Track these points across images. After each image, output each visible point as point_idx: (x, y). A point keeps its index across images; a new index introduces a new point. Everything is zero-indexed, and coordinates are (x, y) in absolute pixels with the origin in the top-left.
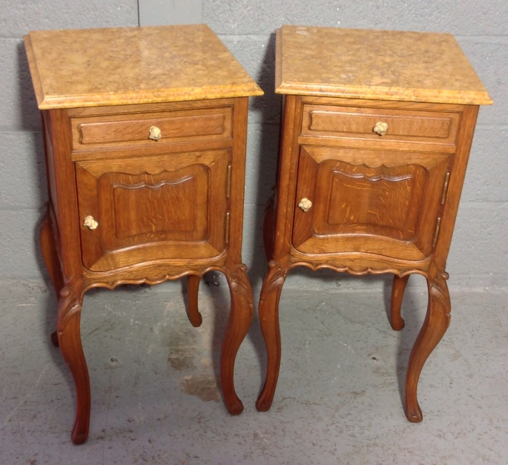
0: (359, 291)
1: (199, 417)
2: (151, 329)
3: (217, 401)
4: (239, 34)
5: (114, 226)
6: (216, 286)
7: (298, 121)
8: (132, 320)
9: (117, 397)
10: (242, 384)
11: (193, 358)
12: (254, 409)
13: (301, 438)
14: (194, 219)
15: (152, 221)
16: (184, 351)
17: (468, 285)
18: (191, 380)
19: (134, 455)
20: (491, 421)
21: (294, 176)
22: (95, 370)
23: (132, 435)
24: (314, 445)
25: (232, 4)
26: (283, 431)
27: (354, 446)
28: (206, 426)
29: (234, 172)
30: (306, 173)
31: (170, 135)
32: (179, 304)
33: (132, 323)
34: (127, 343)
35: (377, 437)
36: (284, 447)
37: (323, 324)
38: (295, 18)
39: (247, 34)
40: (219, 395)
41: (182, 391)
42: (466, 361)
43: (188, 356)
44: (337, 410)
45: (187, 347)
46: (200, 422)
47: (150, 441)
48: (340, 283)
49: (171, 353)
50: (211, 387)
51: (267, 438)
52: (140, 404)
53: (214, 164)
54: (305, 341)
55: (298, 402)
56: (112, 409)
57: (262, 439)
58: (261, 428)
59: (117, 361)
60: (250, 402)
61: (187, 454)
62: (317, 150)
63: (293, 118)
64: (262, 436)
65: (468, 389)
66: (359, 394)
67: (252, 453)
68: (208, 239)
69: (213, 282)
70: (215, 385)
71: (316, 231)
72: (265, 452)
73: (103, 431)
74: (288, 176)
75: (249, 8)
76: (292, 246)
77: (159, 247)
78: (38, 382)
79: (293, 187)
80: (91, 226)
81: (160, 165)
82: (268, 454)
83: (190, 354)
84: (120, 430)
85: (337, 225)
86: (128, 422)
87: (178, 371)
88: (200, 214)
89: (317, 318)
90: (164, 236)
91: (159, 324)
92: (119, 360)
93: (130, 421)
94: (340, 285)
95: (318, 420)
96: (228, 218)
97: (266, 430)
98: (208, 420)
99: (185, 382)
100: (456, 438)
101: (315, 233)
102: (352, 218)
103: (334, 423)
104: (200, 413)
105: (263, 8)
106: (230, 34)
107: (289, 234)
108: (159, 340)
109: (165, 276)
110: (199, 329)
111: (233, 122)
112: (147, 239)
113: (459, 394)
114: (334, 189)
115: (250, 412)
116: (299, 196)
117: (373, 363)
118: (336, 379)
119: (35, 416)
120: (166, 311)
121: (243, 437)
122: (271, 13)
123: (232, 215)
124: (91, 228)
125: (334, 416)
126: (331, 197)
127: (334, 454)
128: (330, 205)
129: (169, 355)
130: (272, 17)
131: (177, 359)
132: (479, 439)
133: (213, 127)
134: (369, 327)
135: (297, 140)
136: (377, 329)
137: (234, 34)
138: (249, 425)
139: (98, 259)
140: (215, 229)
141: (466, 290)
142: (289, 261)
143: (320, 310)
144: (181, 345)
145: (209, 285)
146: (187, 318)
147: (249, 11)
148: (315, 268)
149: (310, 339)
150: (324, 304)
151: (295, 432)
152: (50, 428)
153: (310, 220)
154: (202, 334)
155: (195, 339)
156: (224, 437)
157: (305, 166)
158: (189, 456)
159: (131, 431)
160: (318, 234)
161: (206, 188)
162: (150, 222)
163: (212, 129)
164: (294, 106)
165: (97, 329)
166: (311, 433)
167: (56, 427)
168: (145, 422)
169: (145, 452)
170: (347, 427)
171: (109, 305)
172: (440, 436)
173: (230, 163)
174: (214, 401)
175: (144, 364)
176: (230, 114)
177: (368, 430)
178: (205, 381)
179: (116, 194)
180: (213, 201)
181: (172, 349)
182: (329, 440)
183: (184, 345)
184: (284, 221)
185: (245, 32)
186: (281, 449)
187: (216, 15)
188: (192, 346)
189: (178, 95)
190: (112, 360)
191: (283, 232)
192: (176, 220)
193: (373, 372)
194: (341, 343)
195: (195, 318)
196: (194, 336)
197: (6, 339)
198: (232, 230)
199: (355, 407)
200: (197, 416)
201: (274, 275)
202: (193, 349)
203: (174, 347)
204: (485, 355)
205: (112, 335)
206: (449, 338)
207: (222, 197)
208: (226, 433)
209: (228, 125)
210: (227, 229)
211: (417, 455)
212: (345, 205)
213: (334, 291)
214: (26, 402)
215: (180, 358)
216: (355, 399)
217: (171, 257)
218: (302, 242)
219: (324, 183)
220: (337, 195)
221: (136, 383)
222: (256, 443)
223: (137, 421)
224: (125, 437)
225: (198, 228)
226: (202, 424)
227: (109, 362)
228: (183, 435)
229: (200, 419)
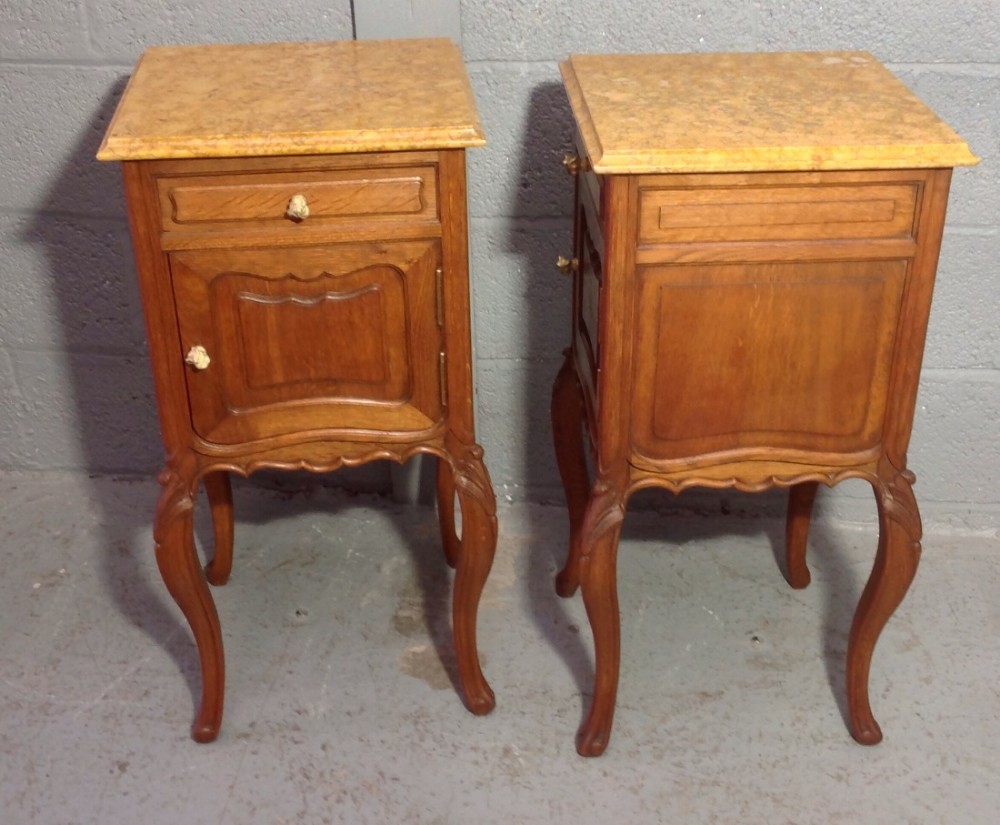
1: (418, 714)
2: (378, 568)
4: (530, 61)
5: (244, 367)
8: (350, 551)
9: (290, 672)
10: (508, 666)
11: (436, 618)
14: (383, 361)
15: (308, 362)
16: (424, 606)
17: (966, 523)
18: (421, 653)
19: (291, 767)
20: (944, 760)
22: (266, 627)
23: (297, 735)
24: (605, 774)
25: (515, 9)
27: (676, 782)
28: (427, 731)
29: (447, 282)
31: (327, 211)
33: (348, 556)
34: (331, 587)
35: (723, 771)
37: (681, 576)
38: (623, 33)
39: (542, 60)
41: (402, 670)
42: (926, 653)
43: (429, 614)
44: (663, 720)
45: (430, 599)
46: (418, 723)
47: (324, 747)
49: (401, 608)
51: (526, 759)
52: (325, 686)
53: (411, 266)
54: (640, 602)
56: (276, 690)
57: (516, 758)
58: (519, 738)
59: (306, 613)
61: (381, 774)
64: (517, 754)
65: (917, 703)
66: (711, 696)
67: (492, 779)
68: (411, 397)
69: (504, 497)
72: (516, 779)
73: (252, 725)
75: (543, 15)
80: (198, 364)
82: (519, 783)
84: (279, 725)
86: (296, 714)
87: (404, 638)
88: (395, 353)
89: (673, 566)
91: (393, 559)
92: (310, 614)
93: (299, 713)
96: (442, 361)
97: (528, 744)
98: (432, 721)
99: (411, 656)
100: (870, 783)
103: (652, 742)
104: (421, 708)
105: (568, 14)
106: (514, 61)
108: (386, 586)
111: (439, 193)
113: (897, 710)
115: (509, 711)
117: (753, 647)
118: (677, 668)
121: (485, 752)
122: (583, 24)
123: (450, 357)
125: (654, 730)
127: (636, 792)
129: (396, 611)
130: (584, 30)
131: (408, 618)
132: (913, 788)
133: (402, 199)
134: (763, 585)
136: (778, 591)
137: (521, 60)
138: (500, 733)
139: (220, 423)
140: (422, 380)
141: (963, 532)
144: (422, 596)
147: (544, 20)
149: (650, 599)
156: (452, 749)
158: (383, 777)
159: (297, 728)
161: (401, 308)
162: (305, 363)
163: (400, 204)
165: (287, 562)
168: (324, 716)
169: (311, 765)
170: (673, 749)
171: (320, 524)
172: (839, 778)
173: (440, 264)
174: (449, 690)
176: (433, 178)
177: (710, 758)
179: (242, 310)
180: (415, 330)
181: (402, 601)
182: (634, 770)
183: (427, 596)
185: (538, 57)
186: (545, 777)
187: (486, 26)
190: (298, 613)
192: (350, 361)
193: (748, 661)
194: (704, 608)
198: (452, 383)
199: (699, 718)
200: (416, 713)
203: (406, 598)
204: (965, 646)
205: (309, 573)
206: (907, 614)
207: (430, 325)
208: (456, 744)
209: (431, 197)
210: (443, 380)
211: (786, 806)
214: (139, 670)
215: (413, 617)
216: (701, 703)
221: (327, 653)
222: (504, 764)
223: (312, 713)
224: (284, 737)
225: (393, 377)
226: (420, 727)
227: (293, 615)
228: (382, 741)
229: (418, 717)
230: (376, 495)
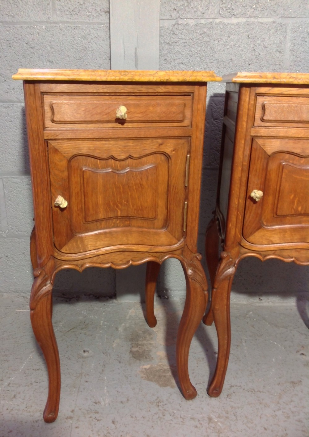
0: (277, 304)
1: (157, 401)
2: (117, 329)
3: (172, 387)
5: (84, 209)
6: (166, 299)
7: (251, 113)
8: (102, 322)
9: (87, 382)
11: (151, 351)
12: (206, 395)
13: (253, 423)
14: (155, 206)
15: (117, 206)
16: (143, 345)
18: (149, 368)
21: (246, 168)
22: (70, 359)
23: (97, 416)
24: (265, 429)
26: (235, 415)
28: (165, 410)
29: (192, 161)
30: (258, 165)
31: (135, 118)
32: (138, 311)
33: (102, 324)
34: (97, 338)
36: (238, 431)
37: (254, 328)
40: (173, 381)
41: (142, 377)
43: (146, 349)
44: (280, 397)
45: (145, 342)
46: (158, 406)
47: (113, 422)
48: (261, 298)
49: (132, 347)
50: (167, 375)
51: (221, 423)
52: (106, 388)
53: (174, 152)
54: (241, 340)
55: (244, 389)
56: (81, 391)
57: (216, 423)
58: (214, 412)
59: (88, 352)
60: (201, 389)
62: (267, 141)
63: (247, 111)
64: (216, 420)
66: (296, 383)
68: (168, 227)
69: (164, 296)
70: (170, 374)
71: (265, 223)
73: (73, 411)
74: (240, 169)
76: (243, 238)
77: (124, 232)
78: (22, 367)
79: (244, 179)
80: (61, 204)
81: (126, 149)
83: (147, 348)
84: (87, 411)
85: (284, 216)
86: (95, 404)
87: (138, 361)
88: (161, 203)
89: (248, 323)
90: (129, 222)
91: (123, 324)
92: (90, 351)
93: (96, 403)
94: (261, 300)
95: (265, 406)
96: (186, 207)
97: (219, 414)
98: (166, 404)
99: (144, 370)
101: (264, 225)
102: (300, 209)
103: (281, 409)
104: (158, 397)
107: (240, 225)
108: (123, 337)
109: (129, 261)
110: (154, 329)
111: (192, 111)
112: (113, 224)
114: (283, 180)
115: (203, 397)
116: (249, 188)
117: (303, 358)
118: (273, 370)
119: (14, 396)
120: (128, 316)
121: (199, 421)
123: (190, 204)
124: (61, 206)
125: (278, 403)
126: (280, 188)
128: (279, 196)
131: (137, 351)
133: (174, 113)
134: (291, 330)
135: (250, 132)
138: (202, 409)
139: (69, 241)
140: (174, 217)
142: (239, 253)
143: (249, 317)
144: (141, 341)
145: (160, 298)
146: (145, 321)
148: (263, 259)
149: (245, 338)
150: (251, 313)
151: (246, 417)
152: (26, 407)
153: (259, 212)
154: (157, 333)
155: (152, 336)
156: (181, 420)
157: (256, 159)
159: (97, 412)
160: (267, 226)
161: (167, 177)
162: (116, 207)
163: (173, 115)
164: (248, 99)
165: (74, 328)
166: (261, 417)
167: (31, 406)
168: (109, 404)
169: (109, 433)
170: (293, 412)
171: (85, 311)
173: (189, 152)
174: (169, 387)
175: (110, 355)
176: (190, 102)
178: (161, 370)
179: (85, 177)
180: (173, 189)
181: (133, 344)
182: (278, 425)
183: (143, 340)
184: (236, 213)
186: (235, 432)
188: (150, 342)
189: (143, 75)
190: (84, 351)
191: (235, 224)
192: (139, 207)
193: (304, 365)
194: (272, 341)
195: (151, 321)
196: (150, 334)
197: (3, 334)
198: (189, 219)
199: (296, 395)
200: (156, 400)
201: (226, 265)
202: (151, 344)
203: (134, 342)
205: (85, 333)
207: (181, 186)
208: (182, 416)
209: (188, 113)
210: (185, 217)
212: (293, 196)
213: (257, 304)
214: (9, 384)
215: (140, 351)
216: (294, 387)
217: (134, 243)
218: (252, 234)
219: (273, 176)
220: (286, 186)
221: (103, 370)
222: (211, 426)
223: (103, 403)
224: (91, 417)
225: (159, 216)
226: (160, 408)
227: (82, 352)
228: (143, 417)
229: (158, 403)
230: (108, 298)
